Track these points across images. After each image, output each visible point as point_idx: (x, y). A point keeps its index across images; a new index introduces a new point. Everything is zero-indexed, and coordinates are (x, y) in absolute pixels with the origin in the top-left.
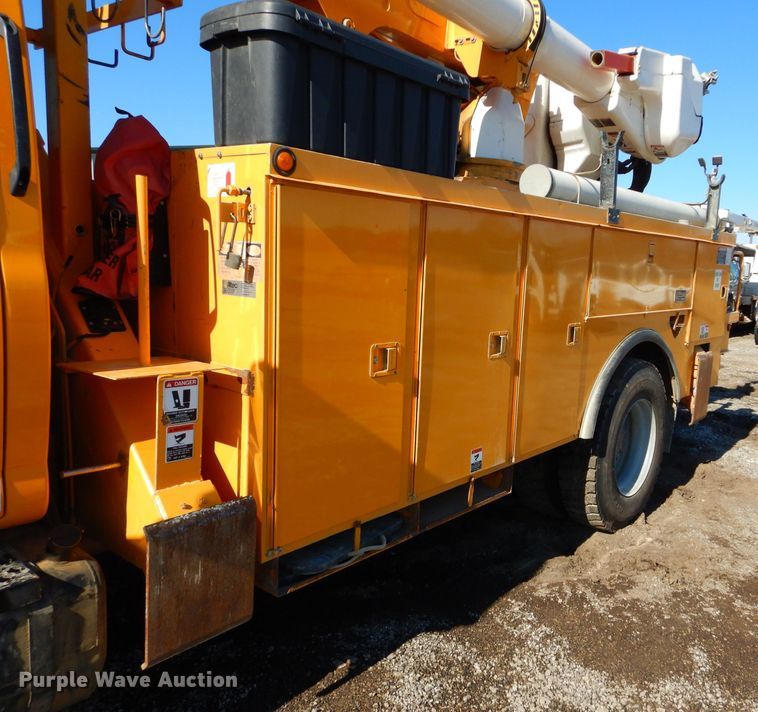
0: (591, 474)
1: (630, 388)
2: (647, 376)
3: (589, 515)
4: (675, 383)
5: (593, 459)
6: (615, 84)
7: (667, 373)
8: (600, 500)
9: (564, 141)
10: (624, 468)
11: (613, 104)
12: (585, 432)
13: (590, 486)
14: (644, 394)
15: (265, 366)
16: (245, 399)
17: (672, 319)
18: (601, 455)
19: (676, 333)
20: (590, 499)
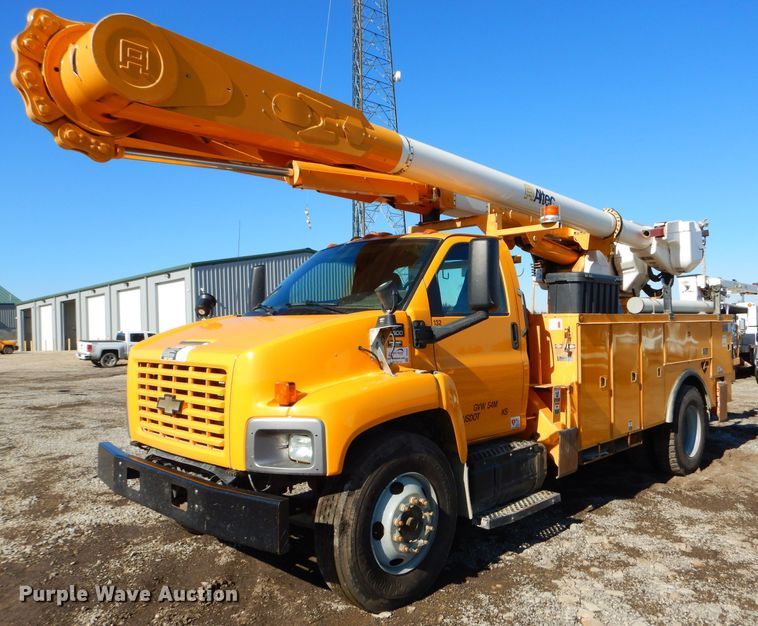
0: (672, 442)
1: (686, 399)
2: (693, 393)
3: (672, 465)
4: (707, 398)
5: (672, 435)
6: (654, 241)
7: (703, 392)
8: (677, 456)
9: (623, 268)
10: (686, 442)
11: (653, 251)
12: (669, 419)
13: (672, 448)
14: (693, 403)
15: (577, 383)
16: (568, 395)
17: (702, 364)
18: (676, 432)
19: (705, 371)
20: (672, 455)
